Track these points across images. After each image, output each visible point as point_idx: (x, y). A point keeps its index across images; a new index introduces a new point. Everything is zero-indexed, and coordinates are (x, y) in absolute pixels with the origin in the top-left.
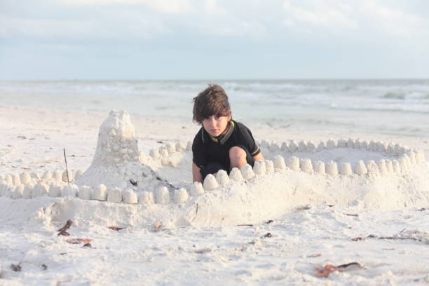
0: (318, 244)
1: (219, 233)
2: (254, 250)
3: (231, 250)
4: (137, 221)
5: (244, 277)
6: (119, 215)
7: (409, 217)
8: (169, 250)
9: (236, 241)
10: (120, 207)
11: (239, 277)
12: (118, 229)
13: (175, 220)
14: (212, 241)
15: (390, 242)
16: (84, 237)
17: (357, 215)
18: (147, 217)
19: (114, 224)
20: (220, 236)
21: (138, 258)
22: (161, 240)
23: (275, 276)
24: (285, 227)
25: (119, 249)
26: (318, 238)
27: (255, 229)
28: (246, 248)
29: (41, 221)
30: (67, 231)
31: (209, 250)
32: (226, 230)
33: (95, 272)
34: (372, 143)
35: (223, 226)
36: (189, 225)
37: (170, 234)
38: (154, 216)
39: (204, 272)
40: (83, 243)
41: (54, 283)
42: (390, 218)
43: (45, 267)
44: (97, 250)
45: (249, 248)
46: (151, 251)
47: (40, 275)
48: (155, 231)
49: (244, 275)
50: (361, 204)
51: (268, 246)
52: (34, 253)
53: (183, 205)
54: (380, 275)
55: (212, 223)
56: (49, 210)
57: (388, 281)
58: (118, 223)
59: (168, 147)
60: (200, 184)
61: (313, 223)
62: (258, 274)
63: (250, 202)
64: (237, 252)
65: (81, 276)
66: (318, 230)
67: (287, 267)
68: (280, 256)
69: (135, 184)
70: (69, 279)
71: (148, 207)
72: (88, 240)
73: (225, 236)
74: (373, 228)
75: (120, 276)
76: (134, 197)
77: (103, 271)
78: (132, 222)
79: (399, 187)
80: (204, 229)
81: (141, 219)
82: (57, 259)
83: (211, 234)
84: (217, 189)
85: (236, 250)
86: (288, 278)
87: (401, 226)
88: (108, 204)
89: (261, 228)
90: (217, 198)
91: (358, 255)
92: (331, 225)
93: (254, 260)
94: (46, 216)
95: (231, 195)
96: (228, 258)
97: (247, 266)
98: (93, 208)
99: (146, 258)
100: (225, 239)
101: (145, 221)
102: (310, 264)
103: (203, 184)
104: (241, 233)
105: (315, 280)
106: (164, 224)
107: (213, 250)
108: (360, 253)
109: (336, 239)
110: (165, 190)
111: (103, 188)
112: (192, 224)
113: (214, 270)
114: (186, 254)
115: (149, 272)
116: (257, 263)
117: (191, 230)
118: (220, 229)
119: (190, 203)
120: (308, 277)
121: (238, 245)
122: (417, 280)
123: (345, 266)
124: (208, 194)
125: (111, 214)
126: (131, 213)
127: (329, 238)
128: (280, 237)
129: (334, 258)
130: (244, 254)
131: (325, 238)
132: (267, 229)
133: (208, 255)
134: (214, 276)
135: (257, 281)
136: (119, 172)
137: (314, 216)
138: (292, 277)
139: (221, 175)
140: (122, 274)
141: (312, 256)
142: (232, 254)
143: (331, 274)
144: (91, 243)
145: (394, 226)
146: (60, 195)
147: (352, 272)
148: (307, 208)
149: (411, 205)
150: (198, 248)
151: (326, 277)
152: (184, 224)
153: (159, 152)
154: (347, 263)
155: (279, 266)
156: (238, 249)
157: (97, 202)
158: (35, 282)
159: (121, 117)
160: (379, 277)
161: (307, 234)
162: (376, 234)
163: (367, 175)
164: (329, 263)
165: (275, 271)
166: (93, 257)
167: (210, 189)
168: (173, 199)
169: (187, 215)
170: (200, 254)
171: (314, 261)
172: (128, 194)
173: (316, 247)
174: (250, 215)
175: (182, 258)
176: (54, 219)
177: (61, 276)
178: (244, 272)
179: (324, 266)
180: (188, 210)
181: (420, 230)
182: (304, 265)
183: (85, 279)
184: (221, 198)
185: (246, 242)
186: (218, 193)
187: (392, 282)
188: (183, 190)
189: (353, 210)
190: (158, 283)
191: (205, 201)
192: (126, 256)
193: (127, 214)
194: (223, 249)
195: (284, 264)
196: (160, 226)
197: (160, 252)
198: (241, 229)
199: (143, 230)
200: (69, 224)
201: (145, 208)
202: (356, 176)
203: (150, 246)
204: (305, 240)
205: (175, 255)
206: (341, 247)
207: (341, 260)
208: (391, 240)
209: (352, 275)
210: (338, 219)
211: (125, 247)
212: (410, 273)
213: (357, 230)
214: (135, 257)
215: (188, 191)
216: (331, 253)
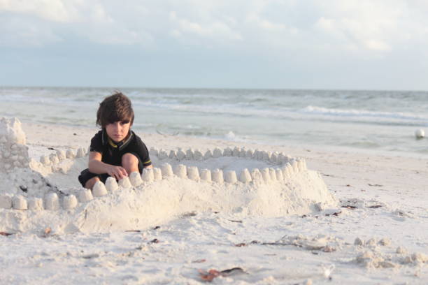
0: (202, 250)
1: (107, 239)
2: (141, 255)
3: (119, 256)
4: (27, 227)
5: (130, 283)
6: (9, 220)
7: (291, 224)
8: (58, 255)
9: (124, 247)
10: (10, 213)
11: (126, 281)
12: (7, 234)
13: (64, 226)
14: (100, 246)
15: (272, 248)
17: (241, 222)
18: (36, 222)
19: (4, 230)
20: (108, 242)
21: (27, 263)
22: (50, 245)
23: (161, 281)
24: (171, 233)
25: (7, 254)
26: (203, 244)
27: (142, 235)
28: (133, 254)
31: (97, 256)
32: (114, 236)
34: (257, 152)
35: (111, 231)
36: (78, 230)
37: (59, 239)
38: (43, 222)
39: (91, 277)
42: (273, 225)
45: (136, 254)
46: (40, 257)
48: (45, 237)
49: (131, 280)
50: (245, 210)
51: (155, 251)
53: (72, 211)
54: (262, 279)
55: (101, 228)
58: (7, 228)
59: (59, 153)
60: (90, 191)
61: (198, 229)
62: (144, 278)
63: (138, 209)
64: (124, 257)
66: (204, 236)
67: (173, 272)
68: (165, 262)
69: (25, 190)
71: (38, 214)
73: (113, 241)
74: (256, 234)
75: (8, 281)
76: (24, 203)
78: (21, 228)
79: (281, 194)
80: (92, 234)
81: (30, 225)
83: (99, 240)
84: (106, 196)
85: (123, 255)
86: (173, 283)
87: (282, 232)
89: (148, 234)
90: (106, 205)
91: (241, 261)
92: (216, 231)
93: (140, 265)
95: (119, 202)
96: (115, 264)
97: (134, 271)
99: (34, 263)
100: (113, 244)
101: (35, 227)
102: (195, 269)
103: (92, 190)
104: (128, 239)
106: (53, 230)
107: (100, 255)
108: (243, 258)
109: (220, 244)
110: (55, 195)
112: (81, 230)
113: (102, 275)
114: (74, 260)
115: (37, 277)
116: (144, 268)
117: (79, 236)
118: (108, 235)
119: (79, 209)
120: (192, 282)
121: (125, 250)
123: (228, 271)
124: (97, 200)
126: (20, 219)
127: (213, 244)
128: (167, 242)
129: (218, 264)
130: (131, 260)
131: (210, 244)
132: (154, 234)
133: (96, 260)
134: (101, 281)
136: (9, 178)
137: (200, 222)
138: (178, 282)
139: (110, 182)
140: (11, 280)
141: (195, 262)
142: (120, 259)
143: (215, 279)
145: (276, 232)
147: (236, 277)
148: (193, 214)
149: (292, 212)
150: (86, 253)
151: (210, 281)
152: (73, 229)
153: (50, 159)
154: (230, 268)
155: (165, 271)
156: (125, 254)
159: (12, 125)
160: (261, 282)
161: (193, 239)
162: (258, 240)
163: (251, 182)
164: (213, 268)
165: (160, 276)
167: (97, 195)
168: (63, 205)
169: (76, 221)
170: (87, 260)
171: (199, 266)
172: (18, 200)
173: (201, 253)
174: (137, 220)
175: (70, 263)
178: (131, 277)
179: (208, 270)
180: (76, 216)
181: (301, 236)
182: (188, 271)
184: (110, 204)
185: (133, 247)
186: (107, 199)
188: (73, 197)
189: (238, 216)
191: (94, 208)
192: (14, 261)
193: (17, 220)
194: (110, 255)
195: (170, 269)
196: (49, 232)
197: (49, 258)
198: (129, 234)
199: (33, 235)
201: (35, 214)
202: (241, 184)
203: (39, 251)
204: (191, 246)
205: (63, 260)
206: (225, 252)
207: (225, 265)
208: (274, 246)
209: (235, 280)
210: (222, 225)
211: (14, 252)
212: (290, 278)
213: (241, 235)
214: (24, 263)
215: (77, 197)
216: (216, 258)
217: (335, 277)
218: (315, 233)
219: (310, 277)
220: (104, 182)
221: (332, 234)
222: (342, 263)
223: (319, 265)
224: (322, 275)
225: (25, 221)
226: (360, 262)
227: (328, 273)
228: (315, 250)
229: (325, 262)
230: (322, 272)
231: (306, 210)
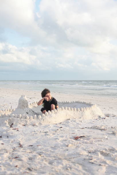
1: (49, 126)
2: (58, 132)
3: (53, 132)
4: (29, 123)
5: (57, 140)
7: (94, 122)
8: (38, 132)
9: (54, 129)
10: (25, 120)
11: (56, 140)
12: (24, 125)
13: (38, 123)
14: (48, 129)
16: (16, 128)
17: (81, 121)
19: (23, 124)
21: (31, 134)
22: (36, 129)
23: (65, 140)
24: (65, 125)
25: (25, 131)
26: (73, 128)
27: (58, 125)
29: (6, 123)
30: (12, 126)
31: (48, 132)
32: (50, 126)
33: (21, 138)
34: (83, 102)
36: (41, 124)
37: (37, 127)
38: (33, 122)
39: (47, 139)
40: (17, 130)
41: (11, 142)
42: (89, 121)
43: (8, 137)
44: (20, 132)
46: (34, 132)
47: (7, 139)
48: (34, 126)
50: (82, 118)
51: (61, 130)
52: (5, 133)
53: (40, 119)
54: (90, 139)
55: (47, 123)
56: (7, 121)
57: (92, 141)
59: (34, 102)
61: (71, 124)
62: (61, 139)
63: (56, 118)
65: (17, 140)
66: (73, 126)
67: (67, 137)
68: (65, 134)
69: (28, 113)
70: (14, 140)
72: (18, 129)
73: (50, 127)
74: (86, 125)
77: (23, 138)
78: (28, 124)
79: (91, 114)
80: (45, 125)
81: (30, 123)
82: (11, 134)
83: (47, 127)
84: (48, 115)
86: (68, 140)
88: (22, 119)
90: (48, 117)
91: (84, 133)
92: (76, 124)
93: (59, 135)
94: (7, 122)
95: (51, 117)
96: (53, 134)
97: (58, 137)
98: (18, 120)
99: (33, 134)
100: (51, 128)
102: (73, 136)
104: (54, 126)
105: (75, 141)
106: (35, 124)
108: (84, 132)
109: (77, 128)
110: (36, 115)
111: (21, 115)
112: (42, 124)
113: (50, 138)
114: (42, 133)
115: (34, 139)
116: (60, 136)
117: (42, 126)
118: (49, 125)
119: (42, 119)
120: (73, 140)
122: (99, 141)
123: (81, 137)
125: (23, 121)
128: (64, 128)
129: (78, 134)
130: (56, 133)
131: (75, 128)
132: (60, 125)
133: (48, 133)
134: (50, 140)
135: (60, 141)
136: (24, 110)
137: (71, 121)
139: (49, 112)
140: (27, 139)
141: (73, 134)
143: (78, 139)
144: (18, 130)
145: (90, 124)
146: (10, 117)
147: (83, 138)
148: (69, 119)
149: (94, 118)
150: (45, 131)
152: (40, 124)
153: (32, 104)
155: (65, 137)
156: (55, 131)
157: (19, 119)
158: (6, 141)
159: (24, 97)
160: (90, 140)
161: (70, 127)
162: (87, 127)
163: (83, 111)
164: (77, 136)
165: (64, 138)
166: (20, 134)
167: (46, 115)
168: (38, 118)
169: (41, 122)
170: (45, 133)
171: (73, 135)
172: (27, 117)
173: (73, 131)
174: (56, 121)
176: (9, 123)
177: (12, 140)
179: (76, 136)
181: (98, 126)
182: (71, 136)
183: (19, 141)
185: (56, 129)
186: (49, 116)
187: (93, 141)
188: (40, 116)
189: (80, 120)
190: (36, 142)
191: (45, 118)
192: (27, 134)
193: (26, 122)
194: (51, 132)
195: (66, 136)
197: (36, 133)
199: (31, 126)
200: (12, 124)
201: (31, 120)
202: (81, 111)
203: (33, 130)
204: (70, 129)
205: (39, 133)
206: (79, 130)
207: (80, 135)
208: (91, 129)
209: (83, 139)
210: (77, 122)
211: (27, 131)
212: (97, 138)
213: (82, 125)
214: (30, 134)
215: (41, 116)
216: (77, 132)
217: (108, 138)
218: (100, 124)
219: (102, 138)
220: (47, 112)
221: (105, 125)
222: (109, 134)
223: (103, 135)
224: (105, 138)
225: (29, 122)
226: (114, 134)
227: (106, 137)
228: (101, 130)
229: (105, 133)
230: (105, 137)
231: (97, 118)
